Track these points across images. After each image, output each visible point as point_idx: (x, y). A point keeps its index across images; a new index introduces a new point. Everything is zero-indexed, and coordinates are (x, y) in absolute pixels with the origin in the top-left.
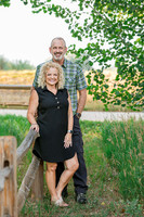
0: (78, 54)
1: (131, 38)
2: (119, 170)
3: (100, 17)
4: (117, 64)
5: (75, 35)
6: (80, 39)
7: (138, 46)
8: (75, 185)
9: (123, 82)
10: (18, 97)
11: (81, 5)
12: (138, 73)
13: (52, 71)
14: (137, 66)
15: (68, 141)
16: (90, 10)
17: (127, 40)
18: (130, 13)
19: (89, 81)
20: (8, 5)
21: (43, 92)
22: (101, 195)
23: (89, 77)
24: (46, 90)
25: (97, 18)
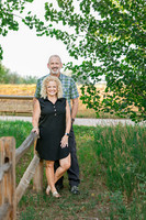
0: (74, 70)
1: (118, 57)
2: (106, 167)
3: (93, 40)
4: (107, 78)
5: (72, 54)
6: (76, 57)
7: (125, 63)
8: (70, 179)
9: (111, 94)
10: (27, 106)
11: (77, 29)
12: (124, 86)
13: (52, 83)
14: (123, 80)
15: (65, 141)
16: (85, 33)
17: (115, 58)
18: (117, 36)
19: (83, 92)
20: (17, 29)
21: (44, 102)
22: (92, 187)
23: (82, 89)
24: (47, 100)
25: (91, 40)
